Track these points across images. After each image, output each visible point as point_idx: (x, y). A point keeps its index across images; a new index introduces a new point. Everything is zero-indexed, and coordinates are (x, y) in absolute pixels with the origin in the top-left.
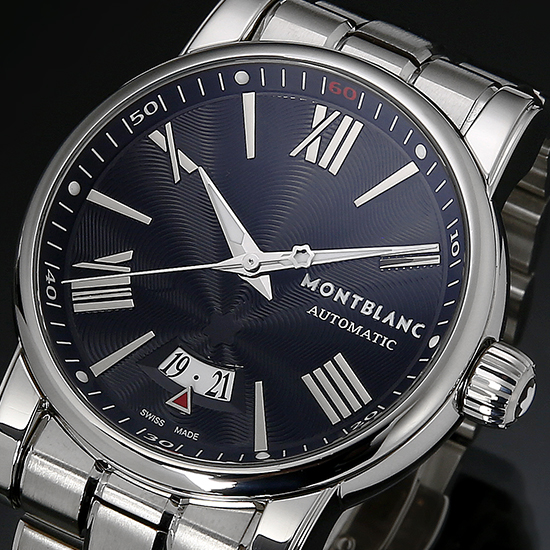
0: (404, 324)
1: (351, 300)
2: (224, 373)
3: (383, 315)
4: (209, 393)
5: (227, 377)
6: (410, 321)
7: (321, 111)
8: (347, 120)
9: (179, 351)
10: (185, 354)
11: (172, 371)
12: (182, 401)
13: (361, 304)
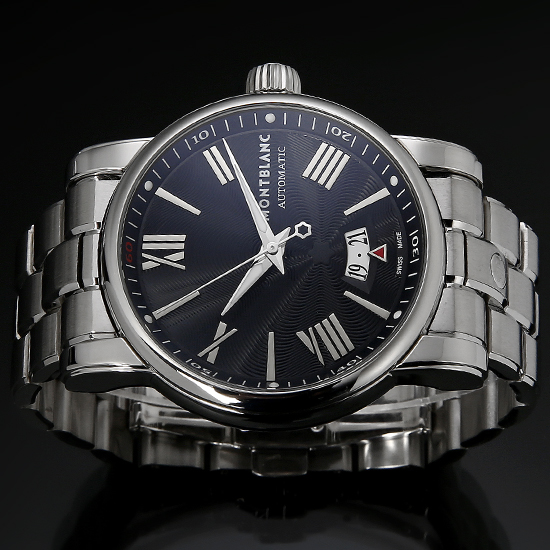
0: (264, 148)
1: (264, 186)
2: (348, 240)
3: (265, 163)
4: (366, 242)
5: (350, 237)
6: (261, 145)
7: (146, 266)
8: (145, 246)
9: (347, 274)
10: (348, 270)
11: (363, 272)
12: (380, 253)
13: (264, 179)
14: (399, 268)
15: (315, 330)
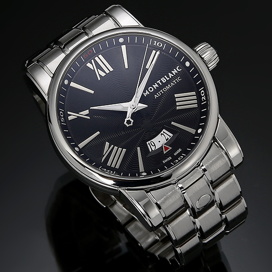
0: (175, 72)
1: (158, 84)
2: (162, 132)
4: (167, 140)
5: (164, 132)
7: (89, 65)
8: (97, 58)
9: (148, 143)
10: (150, 142)
11: (153, 148)
12: (166, 149)
13: (161, 81)
14: (166, 161)
15: (113, 148)
